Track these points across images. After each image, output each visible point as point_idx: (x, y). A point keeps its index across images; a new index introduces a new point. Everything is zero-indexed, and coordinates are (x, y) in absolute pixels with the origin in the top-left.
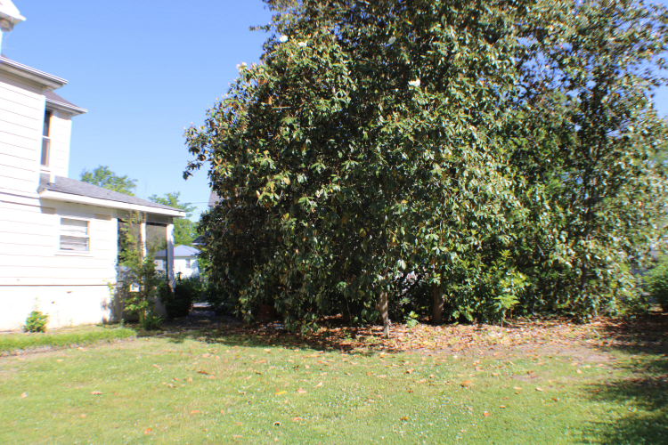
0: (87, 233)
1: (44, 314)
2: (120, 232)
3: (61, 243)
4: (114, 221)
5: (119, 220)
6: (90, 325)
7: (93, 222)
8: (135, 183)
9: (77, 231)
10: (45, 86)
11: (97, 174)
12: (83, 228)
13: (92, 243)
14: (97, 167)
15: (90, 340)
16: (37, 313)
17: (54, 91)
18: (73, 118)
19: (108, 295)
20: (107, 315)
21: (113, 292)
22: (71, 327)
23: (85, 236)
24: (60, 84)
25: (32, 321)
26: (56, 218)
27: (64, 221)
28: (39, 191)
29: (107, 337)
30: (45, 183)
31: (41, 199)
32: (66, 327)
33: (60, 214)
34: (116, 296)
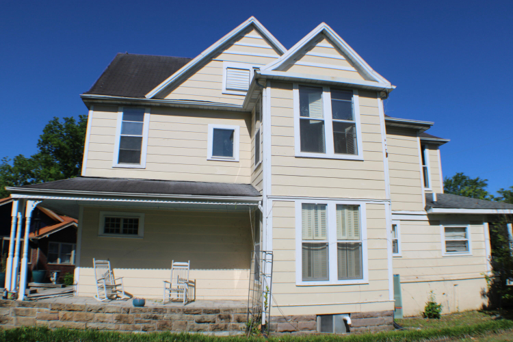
0: (465, 237)
1: (438, 304)
2: (491, 233)
3: (447, 247)
4: (486, 225)
5: (490, 224)
6: (473, 311)
7: (470, 228)
8: (486, 182)
9: (458, 236)
10: (418, 130)
11: (456, 180)
12: (462, 233)
13: (471, 245)
14: (455, 174)
15: (479, 330)
16: (433, 303)
17: (425, 132)
18: (440, 147)
19: (485, 285)
20: (486, 301)
21: (490, 283)
22: (458, 313)
23: (464, 239)
24: (428, 126)
25: (430, 310)
26: (441, 228)
27: (447, 230)
28: (427, 209)
29: (493, 328)
30: (430, 203)
31: (429, 215)
32: (455, 313)
33: (443, 224)
34: (492, 286)
